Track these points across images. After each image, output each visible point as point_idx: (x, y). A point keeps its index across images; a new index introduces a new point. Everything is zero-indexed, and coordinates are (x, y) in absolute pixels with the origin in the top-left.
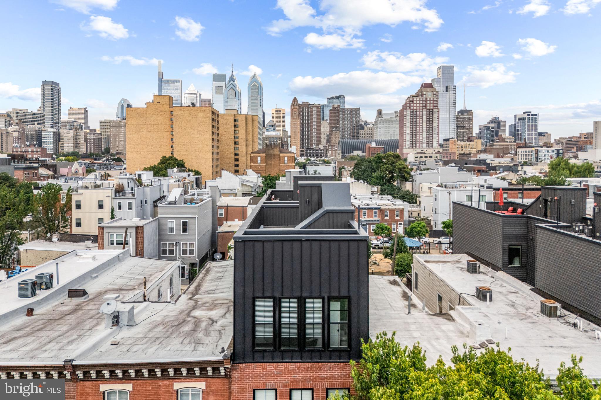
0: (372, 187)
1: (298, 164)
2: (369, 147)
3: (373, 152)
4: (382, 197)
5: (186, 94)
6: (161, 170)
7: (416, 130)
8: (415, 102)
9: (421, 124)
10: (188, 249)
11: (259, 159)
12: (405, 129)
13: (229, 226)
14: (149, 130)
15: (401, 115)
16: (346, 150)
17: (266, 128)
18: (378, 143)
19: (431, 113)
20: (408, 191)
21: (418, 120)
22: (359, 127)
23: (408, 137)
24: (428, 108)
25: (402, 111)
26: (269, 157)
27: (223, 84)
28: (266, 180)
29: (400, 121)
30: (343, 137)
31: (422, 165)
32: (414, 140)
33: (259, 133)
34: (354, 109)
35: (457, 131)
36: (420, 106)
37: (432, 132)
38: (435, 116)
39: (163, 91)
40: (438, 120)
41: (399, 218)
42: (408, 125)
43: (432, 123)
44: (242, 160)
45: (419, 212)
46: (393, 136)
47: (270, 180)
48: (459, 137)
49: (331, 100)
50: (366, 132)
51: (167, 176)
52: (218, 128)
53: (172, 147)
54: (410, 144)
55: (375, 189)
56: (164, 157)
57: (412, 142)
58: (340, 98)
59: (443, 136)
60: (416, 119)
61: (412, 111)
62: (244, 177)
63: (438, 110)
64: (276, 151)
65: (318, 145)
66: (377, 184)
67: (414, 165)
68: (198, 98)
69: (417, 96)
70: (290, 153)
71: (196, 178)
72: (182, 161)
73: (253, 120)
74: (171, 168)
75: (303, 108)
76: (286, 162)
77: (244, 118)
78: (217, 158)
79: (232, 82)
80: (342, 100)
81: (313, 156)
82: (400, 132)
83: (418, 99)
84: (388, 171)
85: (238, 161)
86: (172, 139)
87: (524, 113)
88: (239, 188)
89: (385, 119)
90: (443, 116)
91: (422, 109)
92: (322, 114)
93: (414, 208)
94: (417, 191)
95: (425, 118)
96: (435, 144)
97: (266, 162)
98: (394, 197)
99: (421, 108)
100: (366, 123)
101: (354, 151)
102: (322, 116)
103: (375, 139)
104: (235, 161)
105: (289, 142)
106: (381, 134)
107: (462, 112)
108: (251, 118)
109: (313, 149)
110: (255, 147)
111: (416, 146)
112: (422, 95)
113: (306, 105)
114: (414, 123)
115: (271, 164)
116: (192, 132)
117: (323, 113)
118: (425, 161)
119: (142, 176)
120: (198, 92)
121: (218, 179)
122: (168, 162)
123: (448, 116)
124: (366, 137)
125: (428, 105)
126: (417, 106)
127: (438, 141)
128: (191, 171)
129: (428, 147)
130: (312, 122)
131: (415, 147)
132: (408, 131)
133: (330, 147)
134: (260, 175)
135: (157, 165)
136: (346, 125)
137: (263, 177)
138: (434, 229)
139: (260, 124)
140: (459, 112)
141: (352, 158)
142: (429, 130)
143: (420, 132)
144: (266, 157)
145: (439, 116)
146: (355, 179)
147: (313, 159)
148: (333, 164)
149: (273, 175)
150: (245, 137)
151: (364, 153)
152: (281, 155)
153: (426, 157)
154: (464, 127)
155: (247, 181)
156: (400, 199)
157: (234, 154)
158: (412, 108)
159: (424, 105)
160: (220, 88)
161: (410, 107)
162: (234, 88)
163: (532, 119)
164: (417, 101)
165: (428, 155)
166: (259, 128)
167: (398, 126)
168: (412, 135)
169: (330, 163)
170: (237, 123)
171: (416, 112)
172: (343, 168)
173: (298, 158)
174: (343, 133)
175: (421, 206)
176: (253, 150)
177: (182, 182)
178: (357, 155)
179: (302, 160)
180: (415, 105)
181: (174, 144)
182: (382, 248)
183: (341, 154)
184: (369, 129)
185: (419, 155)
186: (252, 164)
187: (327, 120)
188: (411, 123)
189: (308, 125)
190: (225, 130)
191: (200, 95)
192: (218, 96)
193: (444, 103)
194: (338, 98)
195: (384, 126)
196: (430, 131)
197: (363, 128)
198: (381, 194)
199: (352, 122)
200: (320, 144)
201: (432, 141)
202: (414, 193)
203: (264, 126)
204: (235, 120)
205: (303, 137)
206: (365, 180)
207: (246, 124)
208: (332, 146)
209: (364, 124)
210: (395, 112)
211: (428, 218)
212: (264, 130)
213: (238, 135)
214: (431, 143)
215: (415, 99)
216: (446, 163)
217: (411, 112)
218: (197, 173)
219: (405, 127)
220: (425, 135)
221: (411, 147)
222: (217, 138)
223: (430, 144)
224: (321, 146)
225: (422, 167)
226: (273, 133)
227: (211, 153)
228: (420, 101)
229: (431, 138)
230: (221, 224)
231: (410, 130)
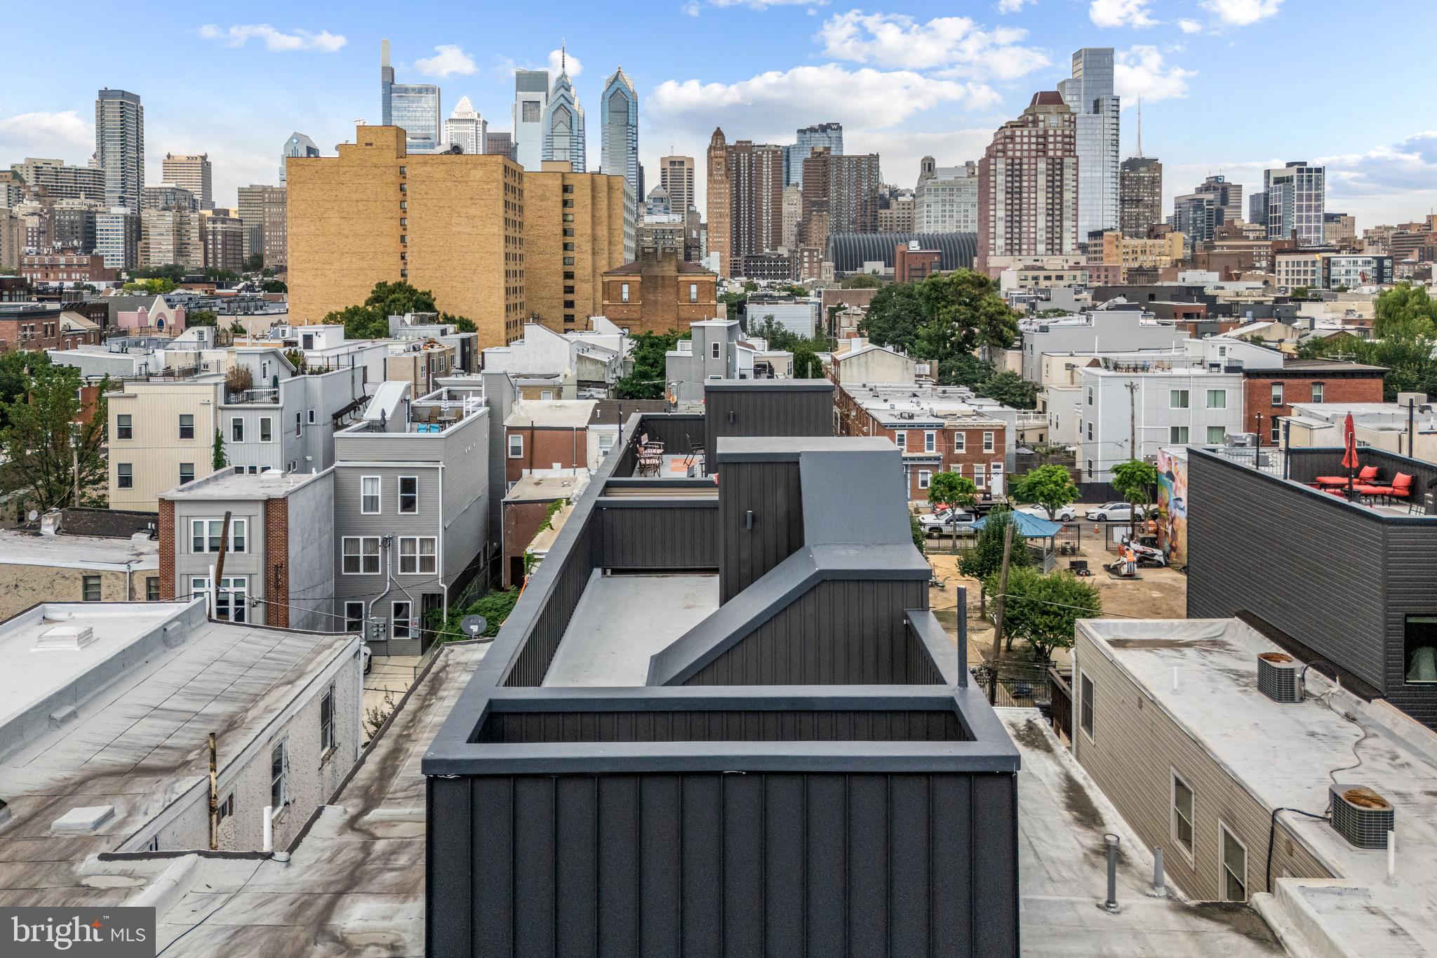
0: (918, 362)
1: (726, 297)
2: (903, 253)
3: (913, 266)
4: (944, 392)
5: (451, 120)
6: (371, 318)
7: (1020, 210)
8: (1018, 140)
9: (1033, 195)
10: (418, 555)
11: (625, 288)
12: (992, 207)
13: (537, 484)
14: (344, 214)
15: (983, 171)
16: (846, 259)
17: (646, 205)
18: (925, 242)
19: (1058, 167)
20: (1012, 375)
21: (1025, 184)
22: (879, 202)
23: (1001, 228)
24: (1051, 153)
25: (984, 163)
26: (650, 284)
27: (540, 96)
28: (641, 347)
29: (980, 187)
30: (838, 228)
31: (1042, 299)
32: (1015, 236)
33: (626, 221)
34: (865, 157)
35: (1122, 212)
36: (1029, 150)
37: (1061, 215)
38: (1068, 174)
39: (394, 113)
40: (1075, 184)
41: (992, 451)
42: (1001, 196)
43: (1061, 193)
44: (585, 291)
45: (1041, 431)
46: (962, 224)
47: (652, 346)
48: (1128, 226)
49: (808, 135)
50: (895, 216)
51: (388, 336)
52: (521, 209)
53: (403, 258)
54: (1007, 244)
55: (926, 368)
56: (382, 285)
57: (1011, 239)
58: (829, 131)
59: (1086, 223)
60: (1021, 182)
61: (1009, 161)
62: (587, 338)
63: (1074, 160)
64: (669, 270)
65: (774, 248)
66: (929, 355)
67: (1019, 300)
68: (480, 132)
69: (1022, 124)
70: (706, 272)
71: (463, 341)
72: (429, 294)
73: (610, 188)
74: (399, 314)
75: (738, 156)
76: (694, 296)
77: (589, 183)
78: (518, 284)
79: (562, 91)
80: (834, 134)
81: (764, 277)
82: (980, 214)
83: (1026, 133)
84: (958, 321)
85: (572, 292)
86: (403, 238)
87: (1290, 165)
88: (568, 371)
89: (943, 183)
90: (1088, 174)
91: (1036, 157)
92: (784, 169)
93: (1032, 421)
94: (1035, 372)
95: (1042, 180)
96: (1068, 245)
97: (642, 297)
98: (974, 390)
99: (1034, 154)
100: (895, 193)
101: (866, 264)
102: (784, 176)
103: (916, 232)
104: (566, 292)
105: (703, 239)
106: (932, 219)
107: (1133, 164)
108: (606, 183)
109: (763, 258)
110: (616, 255)
111: (1020, 251)
112: (1035, 122)
113: (744, 146)
114: (1014, 192)
115: (656, 302)
116: (454, 221)
117: (788, 166)
118: (1047, 290)
119: (315, 338)
120: (479, 115)
121: (514, 346)
122: (391, 298)
123: (1099, 174)
124: (894, 227)
125: (1051, 146)
126: (1022, 150)
127: (1077, 238)
128: (449, 320)
129: (1050, 252)
130: (759, 188)
131: (1017, 253)
132: (1001, 213)
133: (806, 254)
134: (626, 331)
135: (361, 305)
136: (846, 196)
137: (634, 337)
138: (1086, 479)
139: (630, 198)
140: (1125, 165)
141: (862, 283)
142: (1052, 209)
143: (1029, 215)
144: (642, 283)
145: (1077, 175)
146: (871, 341)
147: (763, 283)
148: (813, 298)
149: (660, 332)
150: (589, 231)
151: (890, 266)
152: (680, 279)
153: (1048, 278)
154: (1138, 201)
155: (594, 347)
156: (991, 394)
157: (562, 274)
158: (1010, 153)
159: (1041, 147)
160: (532, 105)
161: (1004, 151)
162: (567, 105)
163: (1310, 181)
164: (1022, 136)
165: (1054, 274)
166: (626, 208)
167: (975, 199)
168: (1011, 221)
169: (806, 294)
170: (569, 196)
171: (1021, 164)
172: (839, 308)
173: (725, 283)
174: (839, 216)
175: (1048, 415)
176: (610, 263)
177: (423, 352)
178: (874, 272)
179: (735, 286)
180: (1018, 147)
181: (408, 250)
182: (949, 537)
183: (833, 271)
184: (901, 207)
185: (1031, 274)
186: (606, 302)
187: (797, 185)
188: (1007, 193)
189: (750, 196)
190: (540, 213)
191: (485, 123)
192: (529, 125)
193: (1089, 143)
194: (824, 129)
195: (940, 198)
196: (1056, 211)
197: (887, 205)
198: (941, 382)
199: (859, 190)
200: (780, 243)
201: (1061, 238)
202: (1027, 378)
203: (641, 199)
204: (566, 189)
205: (738, 226)
206: (900, 345)
207: (593, 198)
208: (811, 251)
209: (891, 194)
210: (967, 164)
211: (1068, 449)
212: (642, 210)
213: (572, 225)
214: (1057, 241)
215: (1018, 133)
216: (1101, 294)
217: (1007, 165)
218: (466, 325)
219: (992, 201)
220: (1042, 223)
221: (1008, 253)
222: (518, 235)
223: (1054, 246)
224: (783, 251)
225: (1042, 306)
226: (664, 218)
227: (503, 274)
228: (1030, 136)
229: (1058, 230)
230: (516, 477)
231: (1007, 210)
